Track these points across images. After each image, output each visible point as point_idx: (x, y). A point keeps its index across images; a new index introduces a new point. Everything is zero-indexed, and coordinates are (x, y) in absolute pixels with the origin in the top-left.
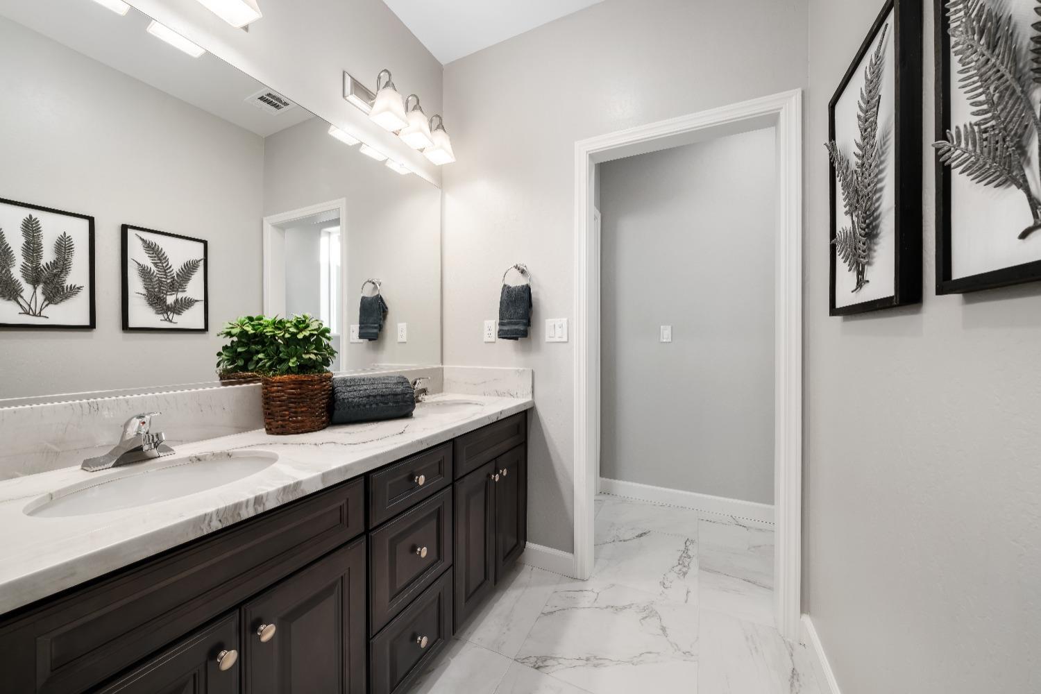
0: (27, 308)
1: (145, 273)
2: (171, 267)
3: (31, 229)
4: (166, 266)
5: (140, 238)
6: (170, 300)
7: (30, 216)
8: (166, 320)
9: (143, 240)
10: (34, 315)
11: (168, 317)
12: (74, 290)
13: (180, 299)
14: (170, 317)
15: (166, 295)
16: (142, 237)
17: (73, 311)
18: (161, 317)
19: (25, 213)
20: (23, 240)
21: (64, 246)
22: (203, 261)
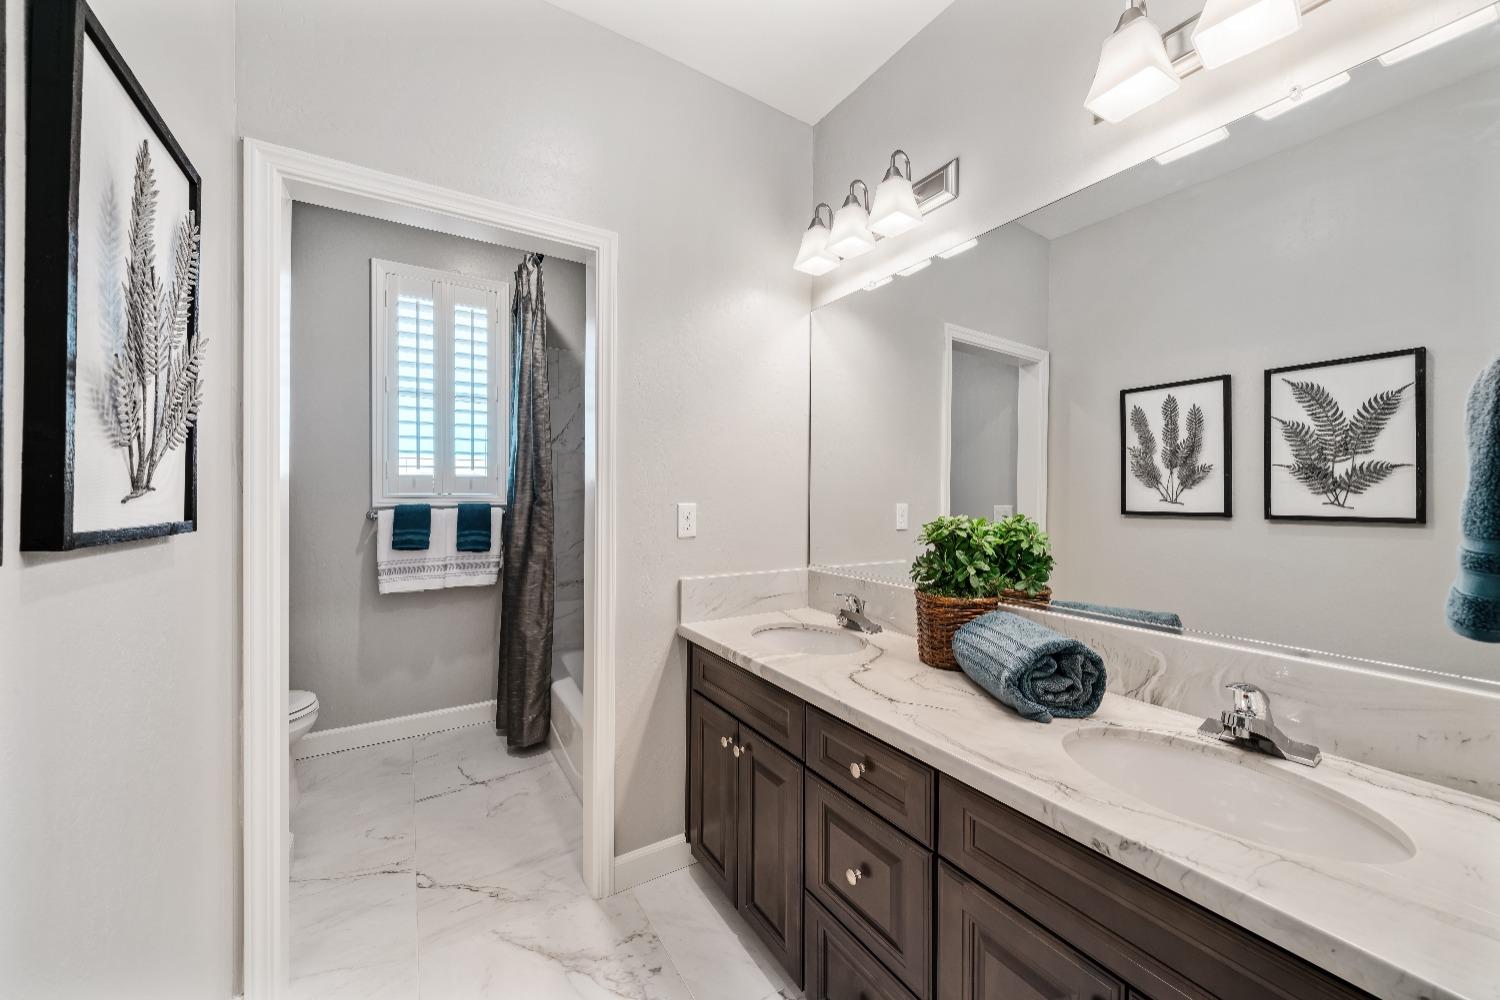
0: (1165, 493)
1: (1295, 432)
2: (1341, 415)
3: (1170, 408)
4: (1335, 414)
5: (1289, 382)
6: (1341, 469)
7: (1169, 396)
8: (1332, 503)
9: (1293, 384)
10: (1172, 502)
11: (1337, 499)
12: (1206, 470)
13: (1358, 467)
14: (1341, 500)
15: (1334, 462)
16: (1291, 381)
17: (1207, 496)
18: (1324, 498)
19: (1163, 394)
20: (1163, 423)
21: (1196, 419)
22: (1413, 387)
